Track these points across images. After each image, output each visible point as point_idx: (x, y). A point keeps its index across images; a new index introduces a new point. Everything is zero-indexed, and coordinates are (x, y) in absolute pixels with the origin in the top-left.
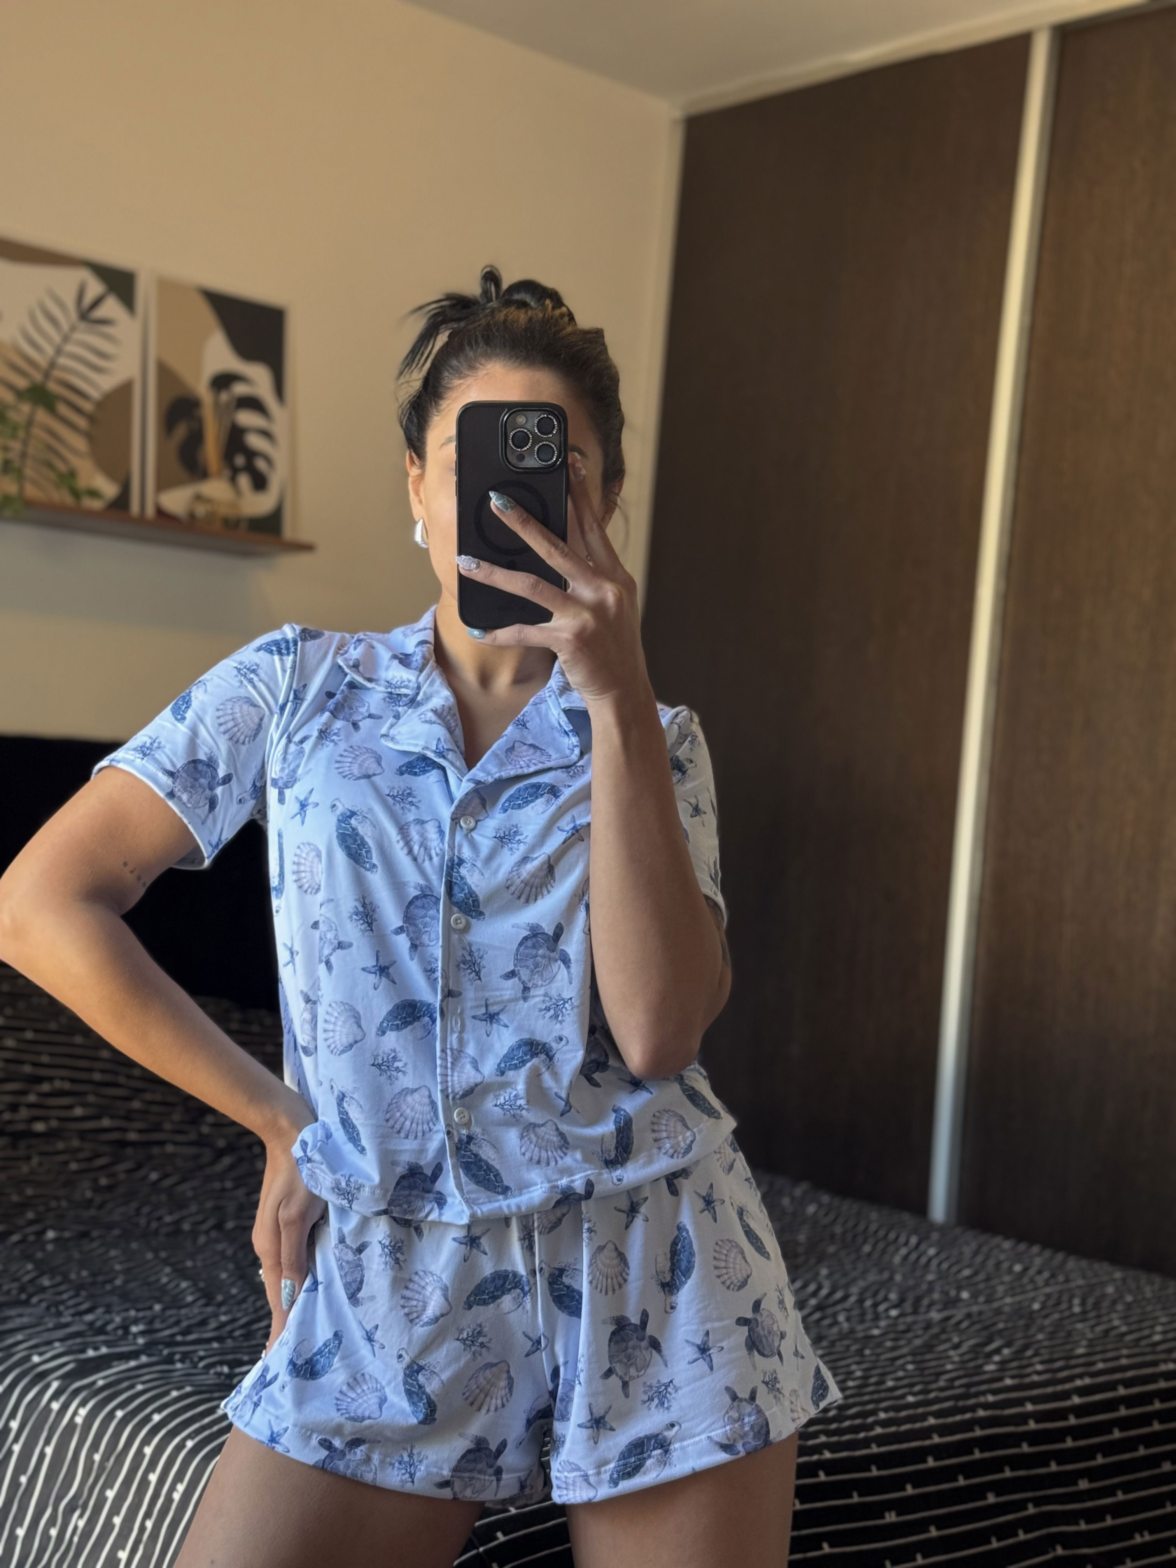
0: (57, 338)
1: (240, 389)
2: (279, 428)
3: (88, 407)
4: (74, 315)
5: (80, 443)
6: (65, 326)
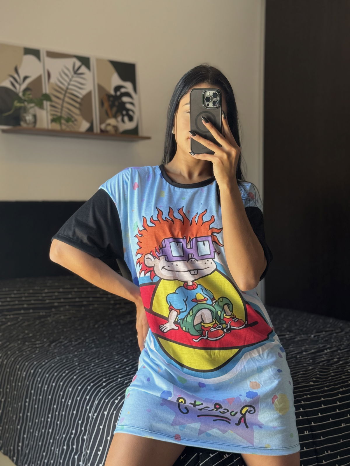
0: (68, 80)
1: (123, 90)
2: (135, 102)
3: (79, 100)
4: (72, 73)
5: (77, 111)
6: (70, 77)
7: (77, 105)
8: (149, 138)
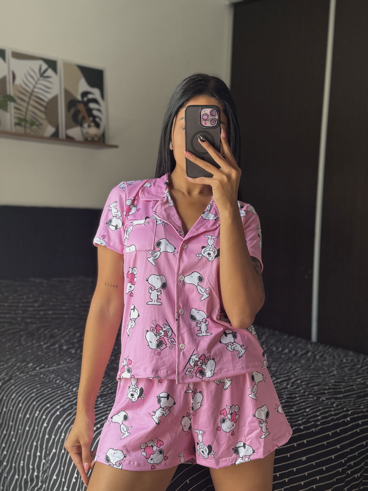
0: (33, 83)
1: (90, 96)
2: (103, 108)
3: (44, 104)
4: (38, 75)
5: (43, 115)
6: (36, 79)
7: (43, 109)
8: (116, 147)
